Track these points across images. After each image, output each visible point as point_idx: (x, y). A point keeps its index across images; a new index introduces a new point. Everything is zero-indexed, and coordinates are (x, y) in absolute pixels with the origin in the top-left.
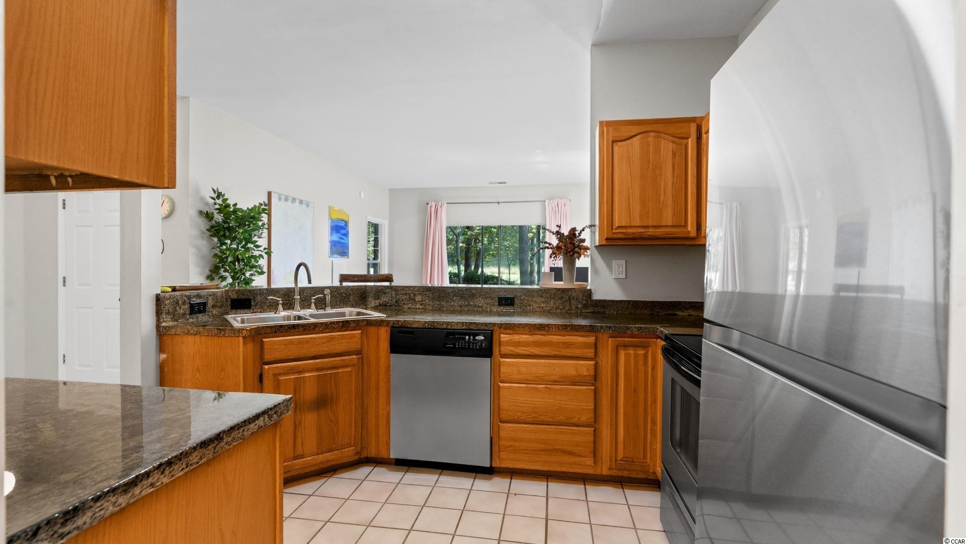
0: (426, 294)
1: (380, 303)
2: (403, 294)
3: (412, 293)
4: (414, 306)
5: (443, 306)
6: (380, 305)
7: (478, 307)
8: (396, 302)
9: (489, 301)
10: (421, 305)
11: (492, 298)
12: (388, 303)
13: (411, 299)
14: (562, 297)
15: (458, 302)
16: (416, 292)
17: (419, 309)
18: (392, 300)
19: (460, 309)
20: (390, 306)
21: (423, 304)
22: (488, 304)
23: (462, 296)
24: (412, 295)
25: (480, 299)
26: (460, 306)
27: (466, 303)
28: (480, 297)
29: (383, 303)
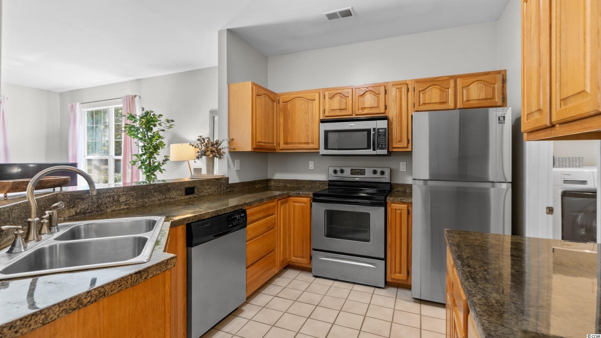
0: (131, 194)
1: (76, 212)
2: (106, 197)
3: (116, 195)
4: (118, 208)
5: (146, 203)
6: (77, 214)
7: (172, 198)
8: (98, 207)
9: (179, 192)
10: (126, 205)
11: (181, 190)
12: (88, 210)
13: (115, 202)
14: (217, 184)
15: (158, 197)
16: (121, 193)
17: (124, 209)
18: (93, 206)
19: (159, 202)
20: (90, 212)
21: (127, 204)
22: (178, 195)
23: (161, 191)
24: (116, 197)
25: (174, 192)
26: (160, 200)
27: (164, 197)
28: (173, 190)
29: (80, 211)
